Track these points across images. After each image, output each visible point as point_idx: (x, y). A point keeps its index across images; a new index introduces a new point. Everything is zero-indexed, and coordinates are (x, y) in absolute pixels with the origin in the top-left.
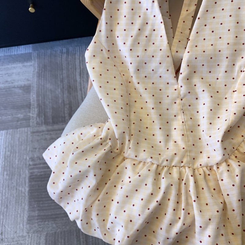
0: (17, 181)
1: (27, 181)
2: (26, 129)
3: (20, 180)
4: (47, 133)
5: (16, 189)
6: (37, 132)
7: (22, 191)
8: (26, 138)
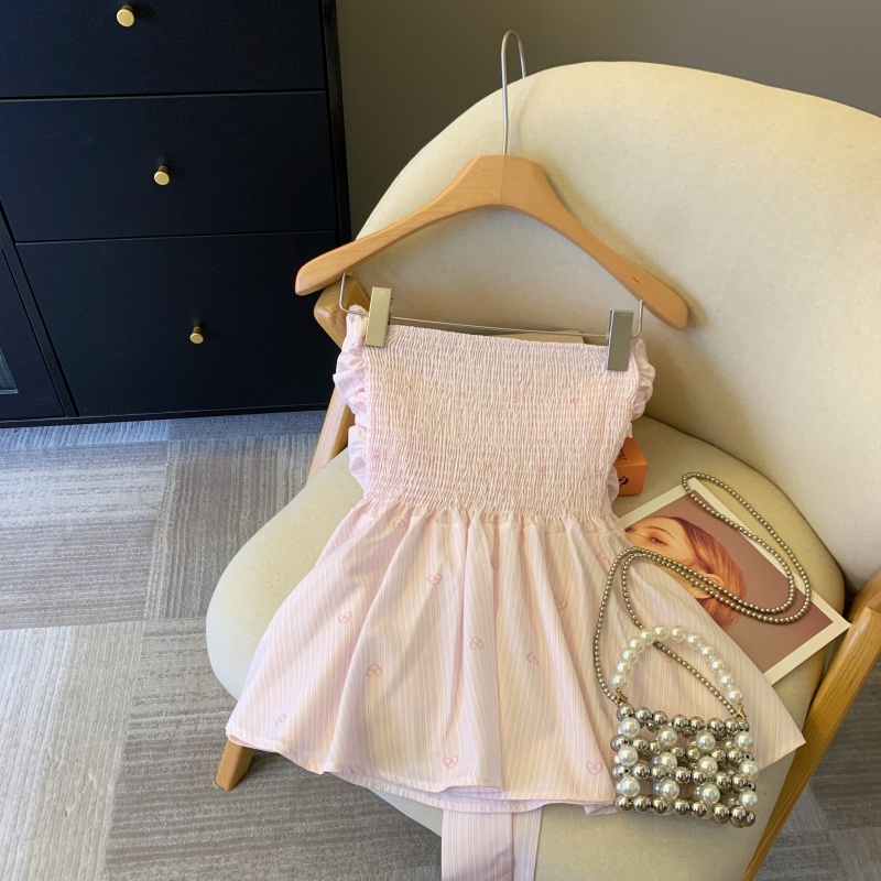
2: (130, 624)
6: (162, 633)
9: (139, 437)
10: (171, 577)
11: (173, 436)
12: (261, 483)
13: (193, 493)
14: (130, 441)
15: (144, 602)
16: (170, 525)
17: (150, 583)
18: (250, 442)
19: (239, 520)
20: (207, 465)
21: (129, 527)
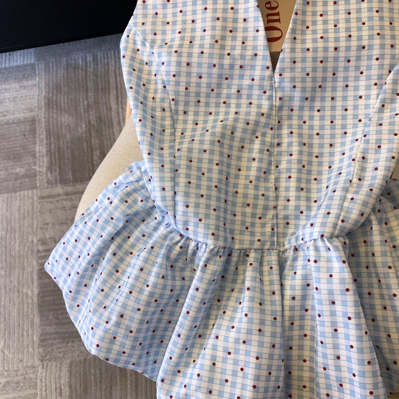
0: (19, 277)
1: (35, 277)
2: (30, 191)
3: (23, 277)
4: (65, 197)
5: (18, 291)
6: (50, 196)
7: (27, 294)
8: (30, 207)
9: (17, 61)
10: (51, 157)
11: (38, 59)
12: (100, 86)
13: (57, 97)
14: (11, 65)
15: (35, 176)
16: (45, 122)
17: (37, 164)
18: (89, 58)
19: (89, 114)
20: (64, 76)
21: (18, 126)
